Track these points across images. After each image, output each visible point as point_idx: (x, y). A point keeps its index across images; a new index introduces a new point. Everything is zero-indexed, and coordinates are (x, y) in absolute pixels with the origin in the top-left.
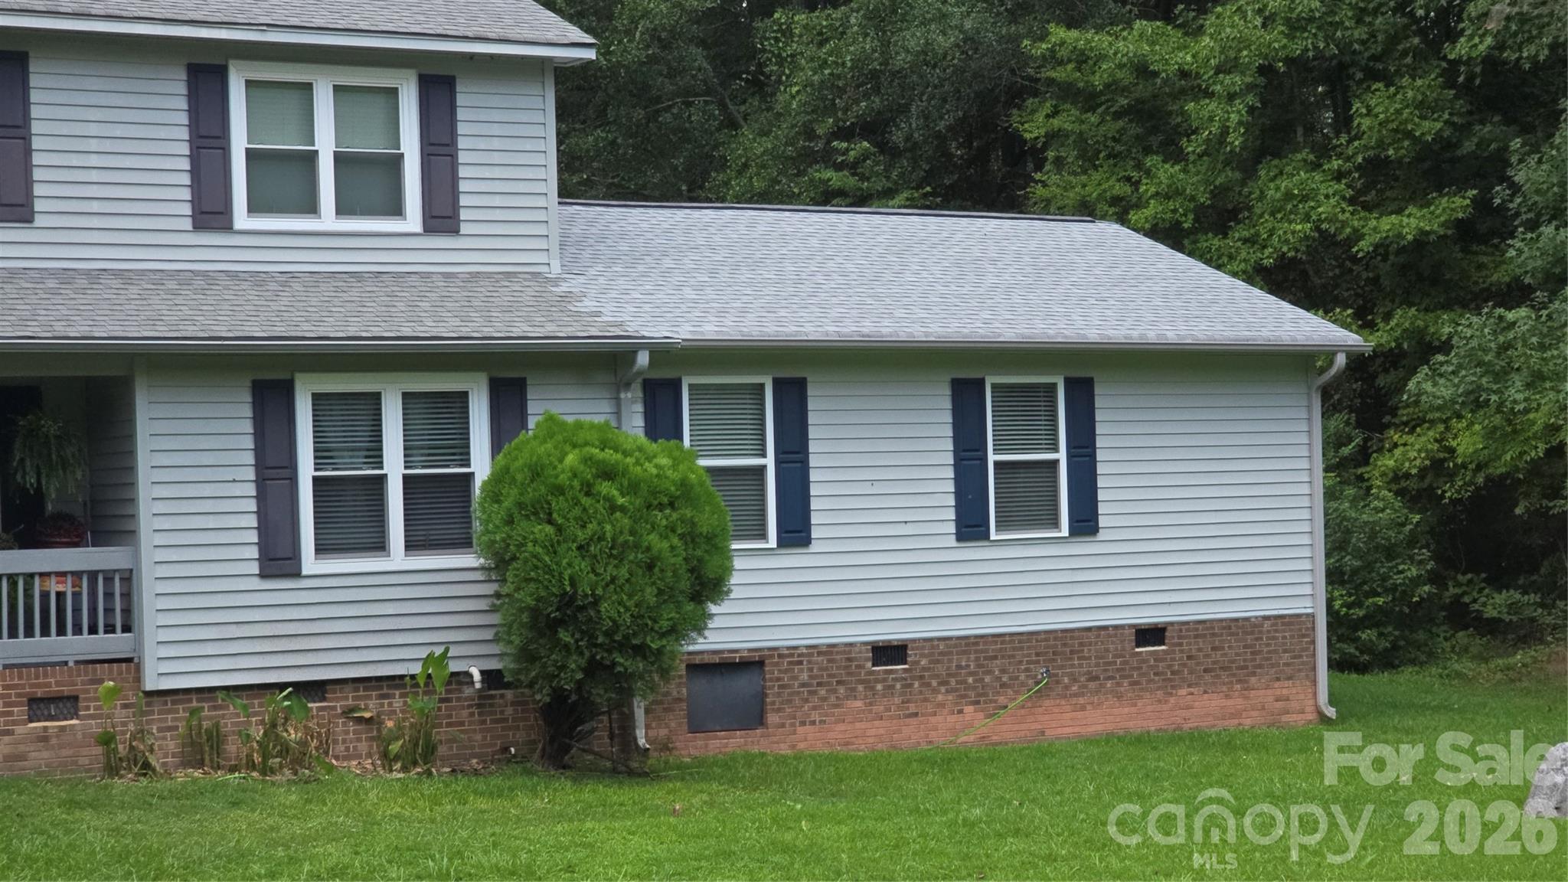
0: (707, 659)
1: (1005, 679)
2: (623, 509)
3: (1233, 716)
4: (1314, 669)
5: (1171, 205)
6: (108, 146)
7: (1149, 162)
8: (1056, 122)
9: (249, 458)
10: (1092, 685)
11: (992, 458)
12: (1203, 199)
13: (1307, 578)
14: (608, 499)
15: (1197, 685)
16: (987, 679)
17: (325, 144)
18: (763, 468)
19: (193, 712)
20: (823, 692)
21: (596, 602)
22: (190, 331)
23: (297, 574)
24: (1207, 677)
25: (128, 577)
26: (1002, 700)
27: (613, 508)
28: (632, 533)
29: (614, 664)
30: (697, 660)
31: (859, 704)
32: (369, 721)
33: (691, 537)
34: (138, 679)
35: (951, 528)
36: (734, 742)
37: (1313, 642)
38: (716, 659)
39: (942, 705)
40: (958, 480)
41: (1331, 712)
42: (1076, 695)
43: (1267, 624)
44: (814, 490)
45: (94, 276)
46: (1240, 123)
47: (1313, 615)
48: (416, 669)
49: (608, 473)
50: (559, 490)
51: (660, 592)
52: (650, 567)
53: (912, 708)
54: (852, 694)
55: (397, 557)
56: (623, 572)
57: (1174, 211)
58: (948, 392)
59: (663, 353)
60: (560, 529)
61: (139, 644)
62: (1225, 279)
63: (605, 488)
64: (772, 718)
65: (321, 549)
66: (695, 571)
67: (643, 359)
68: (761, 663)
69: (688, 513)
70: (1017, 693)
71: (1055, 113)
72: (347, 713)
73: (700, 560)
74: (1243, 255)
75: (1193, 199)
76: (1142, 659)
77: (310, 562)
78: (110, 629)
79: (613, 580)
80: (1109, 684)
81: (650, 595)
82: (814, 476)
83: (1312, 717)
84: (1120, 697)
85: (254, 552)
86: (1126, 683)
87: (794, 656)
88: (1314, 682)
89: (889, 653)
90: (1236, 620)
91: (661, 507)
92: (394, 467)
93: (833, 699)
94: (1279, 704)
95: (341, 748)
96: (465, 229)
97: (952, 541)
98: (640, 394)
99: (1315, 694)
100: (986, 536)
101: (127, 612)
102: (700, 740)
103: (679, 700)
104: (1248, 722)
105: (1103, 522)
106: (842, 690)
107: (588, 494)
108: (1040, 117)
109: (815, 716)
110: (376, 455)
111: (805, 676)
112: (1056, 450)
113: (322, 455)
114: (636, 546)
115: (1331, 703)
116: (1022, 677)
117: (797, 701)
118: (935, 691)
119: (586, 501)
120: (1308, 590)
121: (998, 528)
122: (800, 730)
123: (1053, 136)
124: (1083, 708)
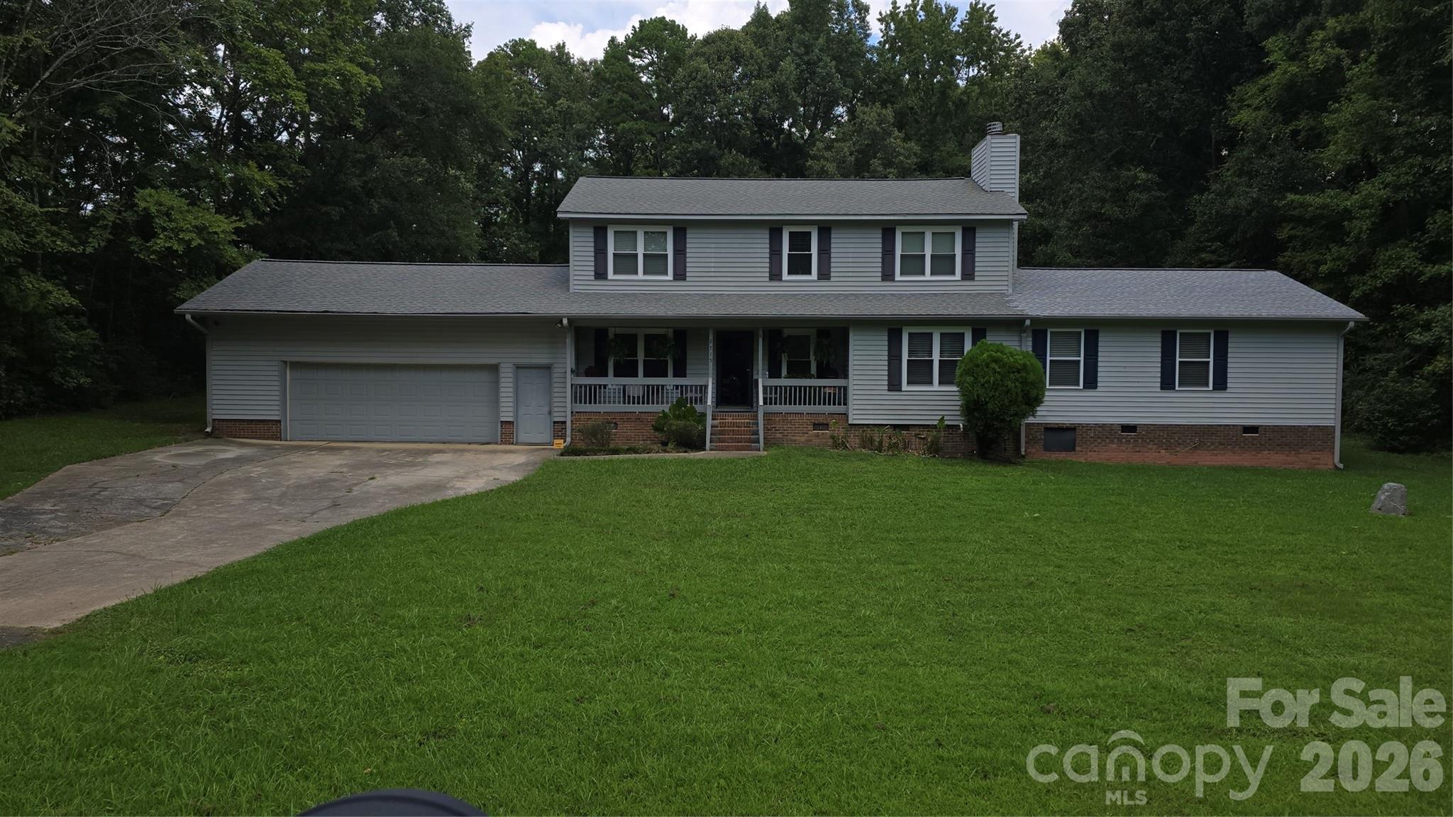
0: (1052, 426)
1: (1180, 441)
2: (999, 373)
3: (1289, 464)
4: (1333, 448)
5: (1338, 263)
6: (855, 255)
7: (1331, 246)
8: (1292, 232)
9: (886, 353)
10: (1221, 446)
11: (1178, 360)
12: (1353, 260)
13: (1333, 411)
14: (994, 369)
15: (1273, 450)
16: (1172, 441)
17: (928, 252)
18: (1079, 361)
19: (863, 431)
20: (1099, 441)
21: (987, 403)
22: (867, 313)
23: (900, 391)
24: (1278, 448)
25: (845, 389)
26: (1178, 449)
27: (995, 372)
28: (1002, 380)
29: (994, 425)
30: (1048, 426)
31: (1114, 446)
32: (924, 438)
33: (1024, 382)
34: (848, 420)
35: (1159, 385)
36: (1062, 456)
37: (1334, 437)
38: (1056, 426)
39: (1151, 449)
40: (1162, 367)
41: (1341, 466)
42: (1214, 450)
43: (1310, 429)
44: (1099, 369)
45: (846, 296)
46: (1367, 229)
47: (1334, 427)
48: (936, 423)
49: (996, 361)
50: (978, 366)
51: (1010, 401)
52: (1007, 392)
53: (1138, 449)
54: (1112, 442)
55: (936, 386)
56: (997, 394)
57: (1339, 266)
58: (1160, 335)
59: (1035, 320)
60: (976, 378)
61: (848, 408)
62: (1313, 292)
63: (993, 365)
64: (1077, 448)
65: (909, 383)
66: (1026, 395)
67: (1028, 322)
68: (1074, 429)
69: (1025, 375)
70: (1186, 447)
71: (1293, 229)
72: (916, 435)
73: (1028, 391)
74: (1369, 283)
75: (1348, 260)
76: (1246, 439)
77: (905, 387)
78: (840, 404)
79: (993, 396)
80: (1229, 447)
81: (1006, 401)
82: (1099, 364)
83: (1332, 467)
84: (1234, 452)
85: (886, 383)
86: (1237, 447)
87: (1087, 427)
88: (1333, 453)
89: (1128, 428)
90: (1294, 426)
91: (1013, 372)
92: (936, 357)
93: (1104, 443)
94: (1314, 461)
95: (913, 447)
96: (976, 278)
97: (1159, 390)
98: (1031, 334)
99: (1333, 458)
100: (1174, 388)
101: (845, 399)
102: (1048, 454)
103: (1041, 439)
104: (1298, 467)
105: (1229, 385)
106: (1107, 440)
107: (987, 367)
108: (1286, 231)
109: (1095, 449)
110: (930, 354)
111: (1092, 435)
112: (1209, 357)
113: (911, 353)
114: (1003, 385)
115: (1341, 461)
116: (1188, 441)
117: (1088, 443)
118: (1148, 444)
119: (986, 370)
120: (1333, 416)
121: (1179, 386)
122: (1089, 453)
123: (1291, 238)
124: (1216, 455)
